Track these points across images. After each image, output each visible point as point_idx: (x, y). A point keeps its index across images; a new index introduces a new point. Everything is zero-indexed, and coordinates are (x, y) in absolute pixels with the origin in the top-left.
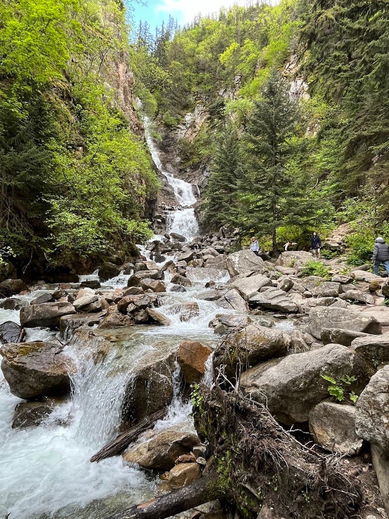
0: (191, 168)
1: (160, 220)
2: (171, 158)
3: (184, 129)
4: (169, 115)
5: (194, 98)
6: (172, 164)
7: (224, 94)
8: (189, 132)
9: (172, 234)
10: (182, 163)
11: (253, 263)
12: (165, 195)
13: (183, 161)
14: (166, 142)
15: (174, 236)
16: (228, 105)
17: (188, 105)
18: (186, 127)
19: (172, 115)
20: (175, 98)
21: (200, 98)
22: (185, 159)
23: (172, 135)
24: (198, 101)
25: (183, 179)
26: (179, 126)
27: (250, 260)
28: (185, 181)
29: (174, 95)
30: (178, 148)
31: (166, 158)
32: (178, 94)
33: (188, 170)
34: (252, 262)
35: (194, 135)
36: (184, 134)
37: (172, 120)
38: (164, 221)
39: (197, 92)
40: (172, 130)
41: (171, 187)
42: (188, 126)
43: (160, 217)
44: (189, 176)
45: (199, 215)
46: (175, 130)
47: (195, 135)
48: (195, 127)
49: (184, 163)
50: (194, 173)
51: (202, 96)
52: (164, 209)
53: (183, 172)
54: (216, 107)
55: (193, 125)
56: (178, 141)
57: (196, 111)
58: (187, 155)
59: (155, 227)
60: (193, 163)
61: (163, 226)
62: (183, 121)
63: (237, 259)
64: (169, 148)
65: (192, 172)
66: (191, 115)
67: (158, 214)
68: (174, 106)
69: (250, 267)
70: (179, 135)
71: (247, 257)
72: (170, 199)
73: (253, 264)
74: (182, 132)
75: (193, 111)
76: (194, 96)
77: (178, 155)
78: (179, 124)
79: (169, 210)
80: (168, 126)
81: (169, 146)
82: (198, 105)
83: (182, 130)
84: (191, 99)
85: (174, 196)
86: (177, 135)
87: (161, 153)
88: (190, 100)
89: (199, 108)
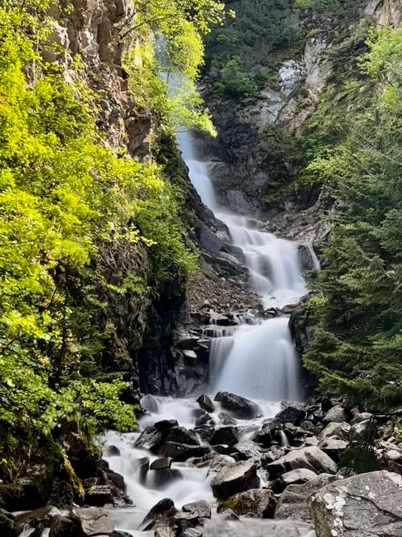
0: (295, 201)
1: (191, 354)
2: (244, 175)
3: (276, 102)
4: (236, 68)
5: (302, 22)
6: (244, 190)
7: (378, 13)
8: (292, 107)
9: (219, 397)
10: (270, 187)
11: (390, 514)
12: (220, 276)
13: (273, 184)
14: (229, 135)
15: (226, 401)
16: (375, 47)
17: (285, 40)
18: (283, 97)
19: (244, 67)
20: (253, 26)
21: (316, 24)
22: (280, 176)
23: (244, 116)
24: (314, 31)
25: (272, 231)
26: (263, 93)
27: (382, 504)
28: (279, 236)
29: (249, 21)
30: (261, 149)
31: (228, 176)
32: (262, 18)
33: (288, 205)
34: (385, 512)
35: (304, 114)
36: (276, 113)
37: (243, 79)
38: (204, 355)
39: (310, 9)
40: (244, 105)
41: (239, 253)
42: (288, 92)
43: (192, 344)
44: (290, 222)
45: (303, 336)
46: (254, 104)
47: (305, 116)
48: (305, 94)
49: (276, 188)
50: (303, 214)
51: (324, 18)
52: (207, 322)
53: (274, 211)
54: (349, 51)
55: (300, 90)
56: (260, 131)
57: (308, 56)
58: (285, 168)
59: (177, 372)
60: (301, 186)
61: (201, 371)
62: (274, 81)
63: (341, 501)
64: (235, 151)
65: (299, 211)
66: (293, 66)
67: (189, 337)
68: (250, 44)
69: (379, 525)
70: (263, 116)
71: (371, 496)
72: (233, 285)
73: (387, 518)
74: (271, 108)
75: (299, 56)
76: (301, 18)
77: (261, 168)
78: (262, 89)
79: (221, 323)
80: (234, 95)
81: (237, 144)
82: (313, 40)
83: (270, 103)
84: (295, 26)
85: (247, 278)
86: (258, 116)
87: (215, 164)
88: (291, 29)
89: (315, 49)
